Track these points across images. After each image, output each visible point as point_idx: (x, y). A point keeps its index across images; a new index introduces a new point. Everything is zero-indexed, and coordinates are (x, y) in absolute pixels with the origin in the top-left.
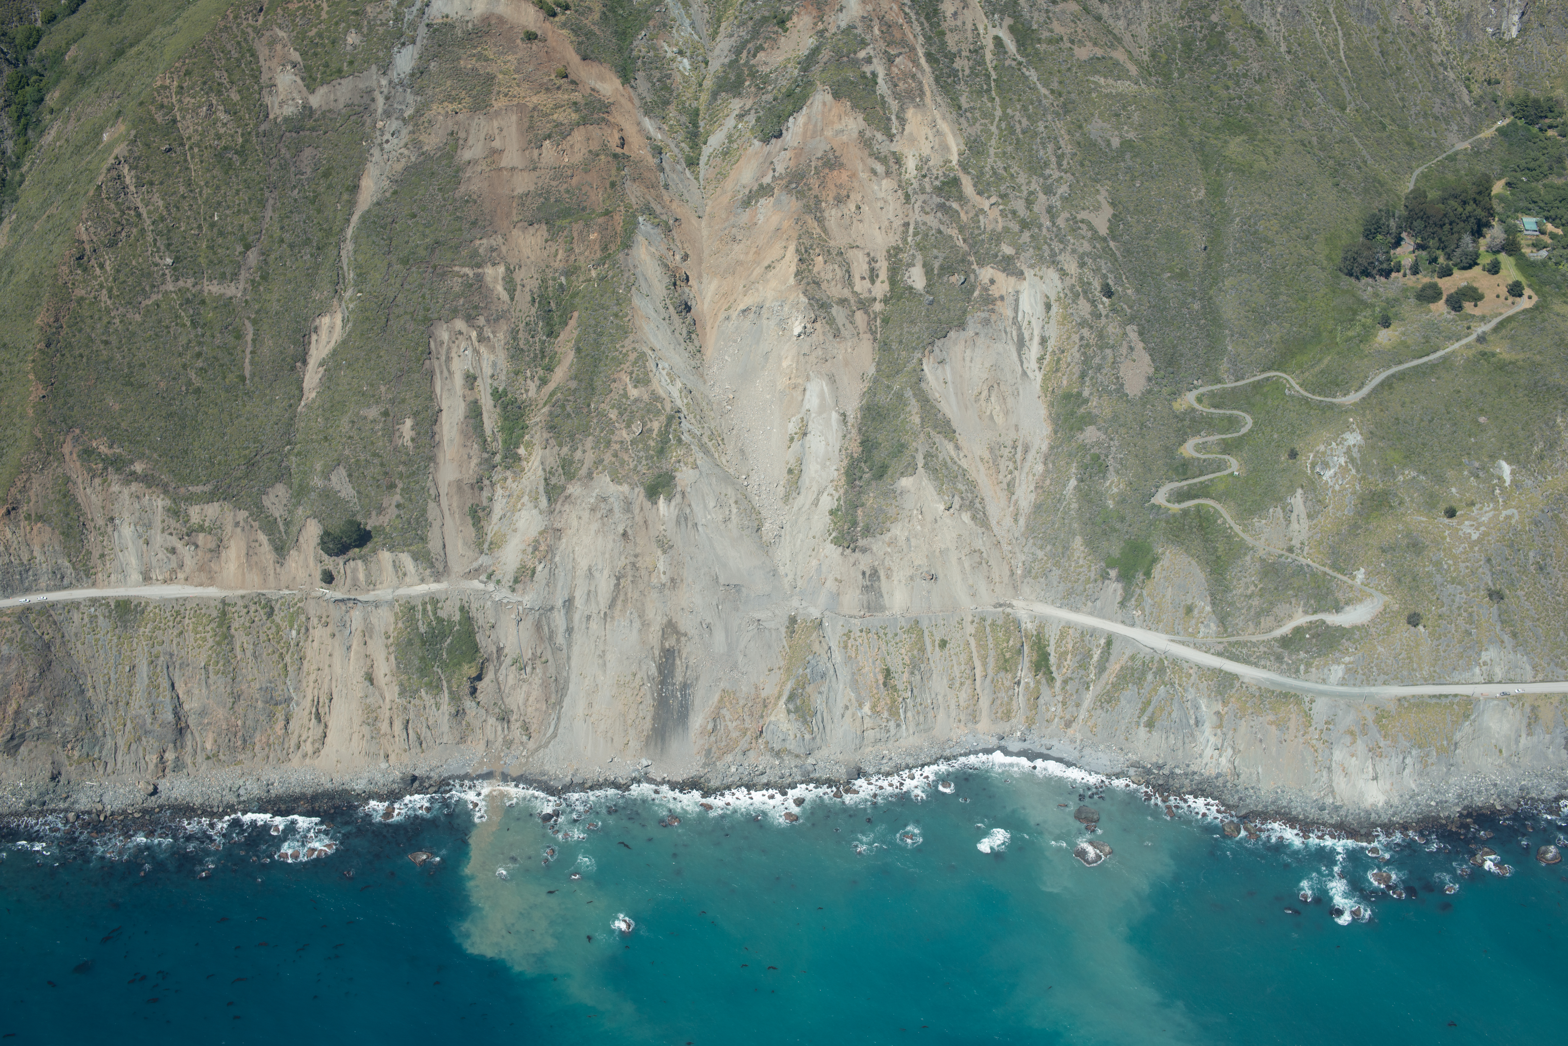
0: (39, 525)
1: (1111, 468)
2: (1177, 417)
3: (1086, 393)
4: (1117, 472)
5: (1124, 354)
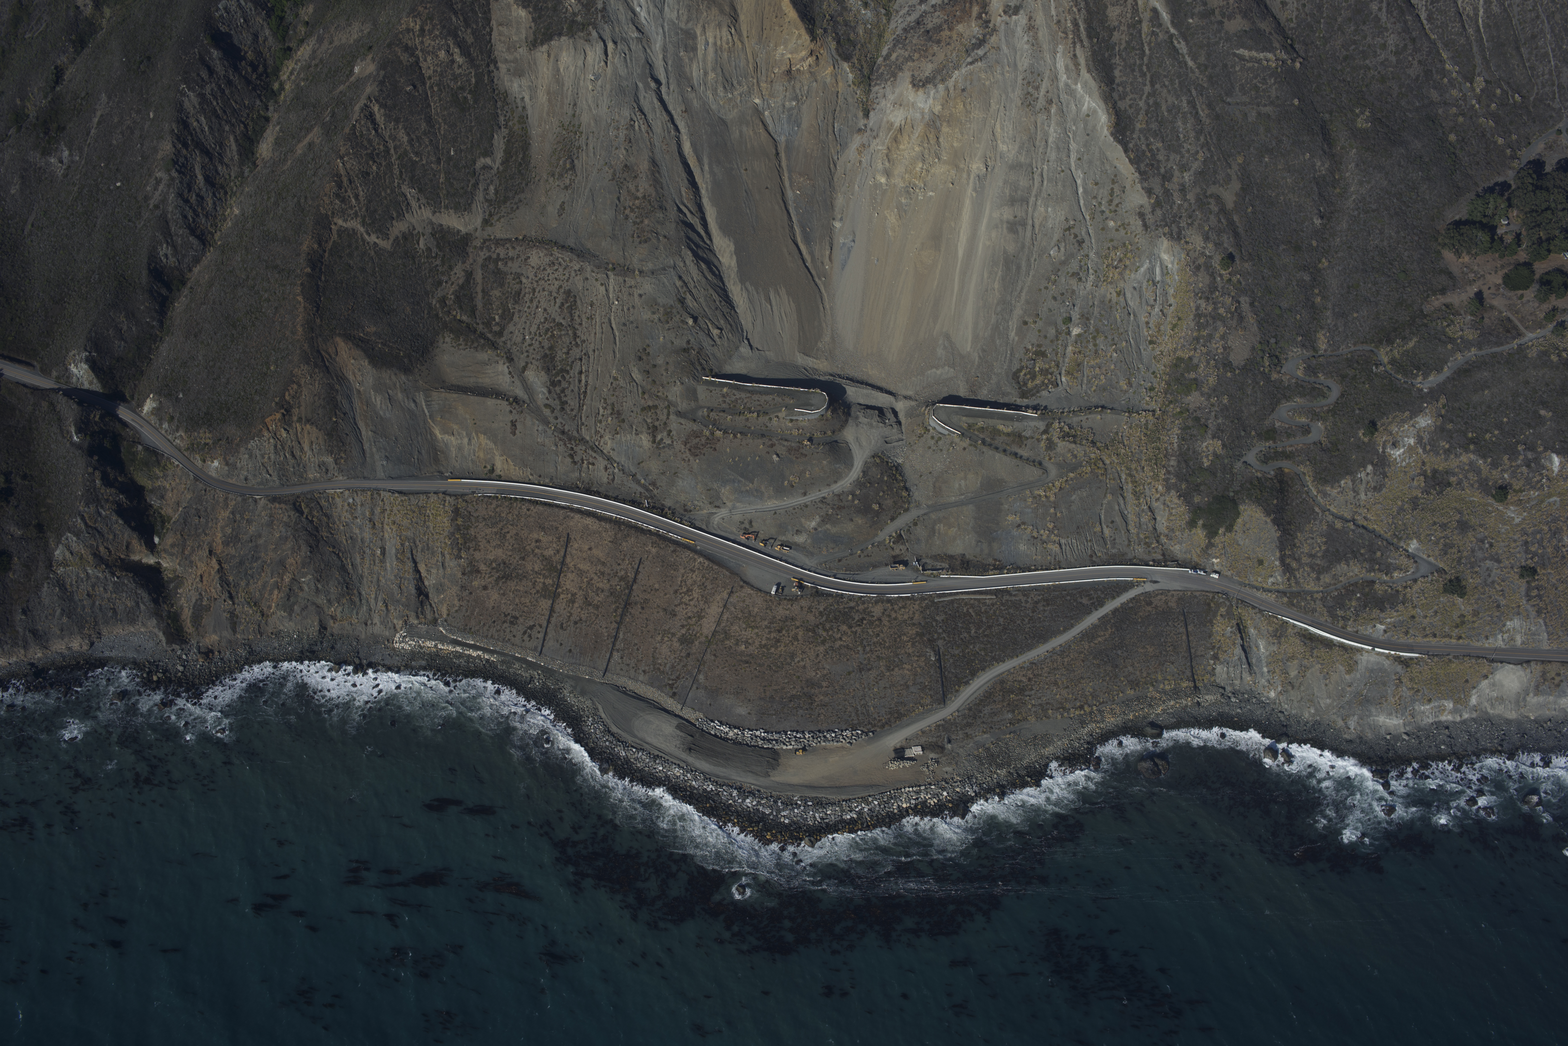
0: (308, 426)
3: (1196, 360)
4: (1214, 435)
5: (1234, 324)
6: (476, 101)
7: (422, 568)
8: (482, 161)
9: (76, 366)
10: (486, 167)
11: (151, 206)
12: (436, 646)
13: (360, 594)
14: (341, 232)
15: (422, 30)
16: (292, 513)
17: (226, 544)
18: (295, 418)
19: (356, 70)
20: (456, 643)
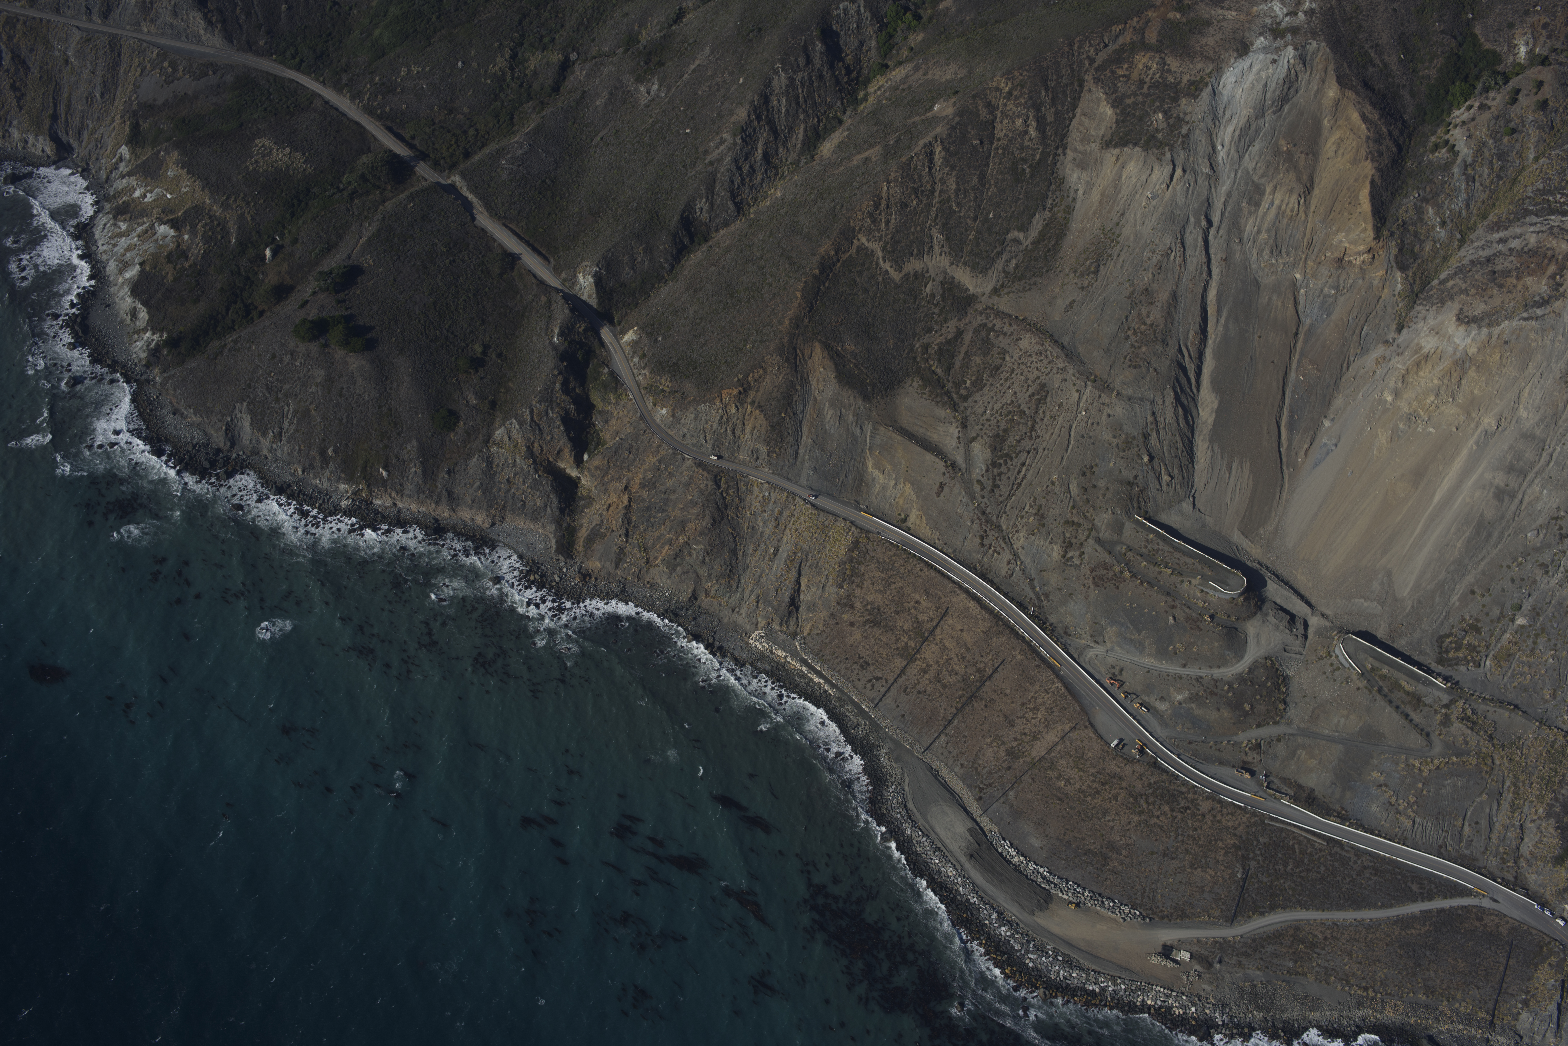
6: (1032, 177)
7: (804, 581)
8: (1015, 234)
9: (584, 276)
10: (1016, 241)
11: (707, 161)
12: (786, 657)
13: (739, 581)
14: (861, 249)
15: (1010, 93)
16: (710, 483)
17: (643, 486)
18: (749, 400)
19: (936, 107)
20: (804, 662)
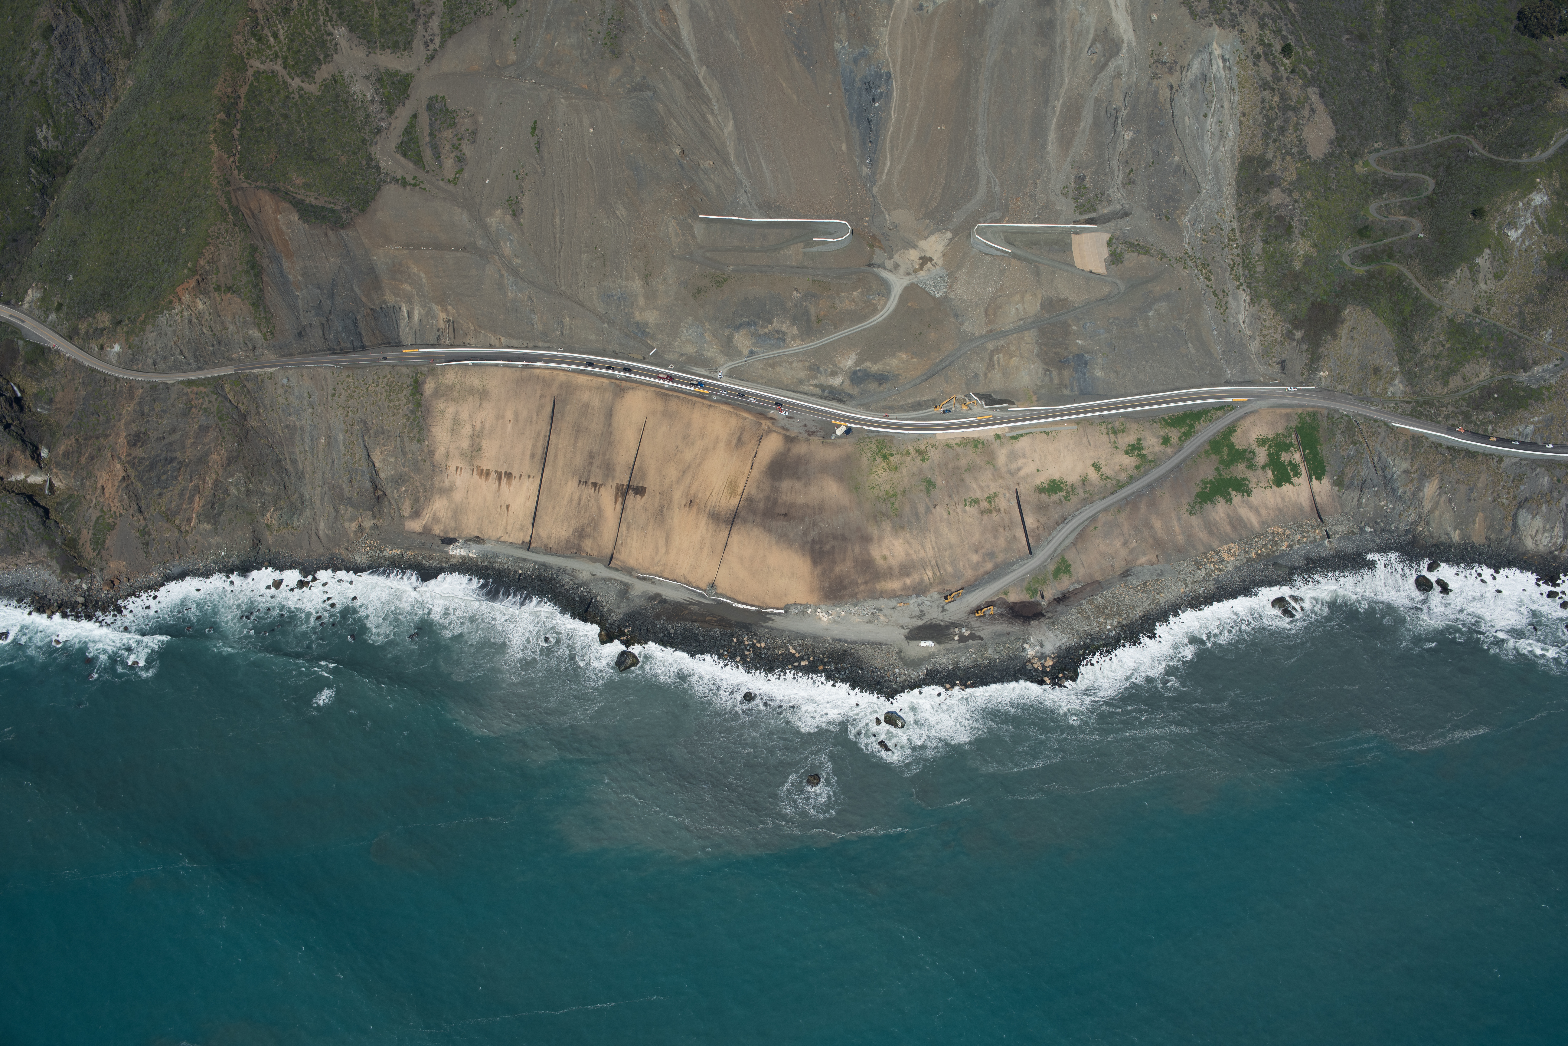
0: (229, 295)
1: (1297, 231)
2: (1359, 179)
3: (1269, 156)
4: (1302, 235)
5: (1307, 116)
7: (376, 458)
11: (27, 83)
13: (301, 494)
14: (259, 74)
18: (213, 286)
